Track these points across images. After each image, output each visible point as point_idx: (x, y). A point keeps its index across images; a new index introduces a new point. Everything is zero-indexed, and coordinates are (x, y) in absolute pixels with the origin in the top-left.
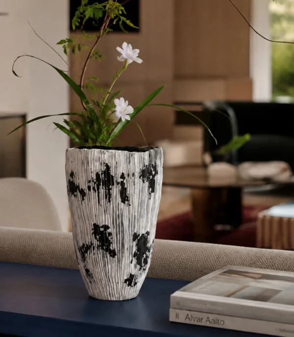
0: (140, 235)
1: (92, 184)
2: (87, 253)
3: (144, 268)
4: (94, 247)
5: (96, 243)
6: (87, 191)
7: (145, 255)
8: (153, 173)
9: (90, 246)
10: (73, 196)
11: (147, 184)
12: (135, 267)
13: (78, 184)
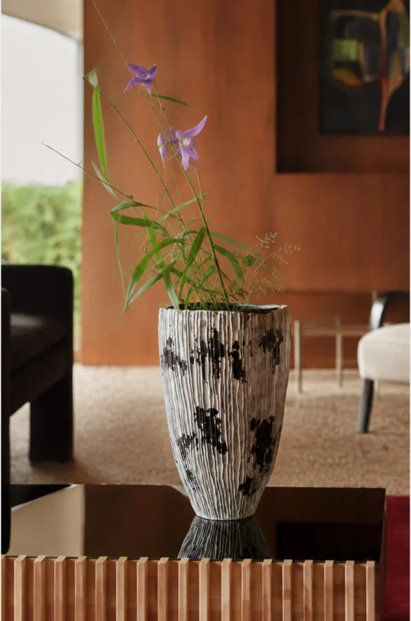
0: (261, 422)
1: (195, 355)
2: (188, 447)
3: (267, 468)
4: (197, 439)
5: (200, 434)
6: (188, 363)
7: (267, 450)
8: (277, 340)
9: (192, 438)
10: (170, 369)
11: (269, 355)
12: (254, 467)
13: (177, 355)
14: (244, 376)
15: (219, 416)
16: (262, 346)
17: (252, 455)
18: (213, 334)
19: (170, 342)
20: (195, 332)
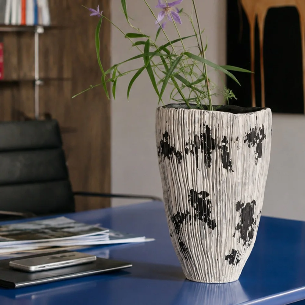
0: (245, 205)
2: (182, 223)
3: (249, 243)
4: (190, 216)
5: (193, 212)
6: (183, 153)
7: (250, 228)
8: (261, 137)
9: (186, 215)
11: (253, 149)
12: (239, 241)
13: (173, 146)
14: (231, 166)
15: (210, 198)
16: (247, 142)
17: (237, 231)
18: (205, 129)
19: (166, 135)
20: (189, 128)
